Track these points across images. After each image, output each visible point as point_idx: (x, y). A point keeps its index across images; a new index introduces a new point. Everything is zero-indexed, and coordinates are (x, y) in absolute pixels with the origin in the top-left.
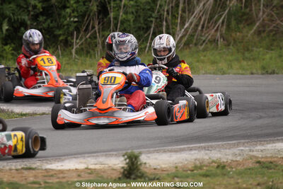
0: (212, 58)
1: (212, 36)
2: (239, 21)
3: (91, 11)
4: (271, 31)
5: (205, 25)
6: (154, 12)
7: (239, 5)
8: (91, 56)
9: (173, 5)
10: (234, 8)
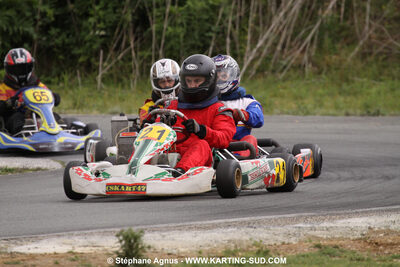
0: (295, 91)
1: (297, 59)
2: (335, 39)
3: (124, 21)
4: (380, 53)
5: (288, 44)
6: (213, 24)
7: (336, 16)
8: (123, 86)
9: (242, 14)
10: (329, 20)
